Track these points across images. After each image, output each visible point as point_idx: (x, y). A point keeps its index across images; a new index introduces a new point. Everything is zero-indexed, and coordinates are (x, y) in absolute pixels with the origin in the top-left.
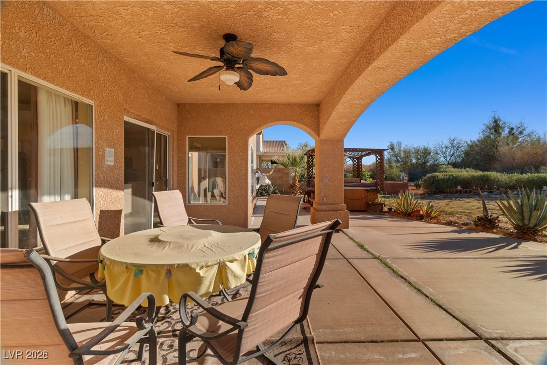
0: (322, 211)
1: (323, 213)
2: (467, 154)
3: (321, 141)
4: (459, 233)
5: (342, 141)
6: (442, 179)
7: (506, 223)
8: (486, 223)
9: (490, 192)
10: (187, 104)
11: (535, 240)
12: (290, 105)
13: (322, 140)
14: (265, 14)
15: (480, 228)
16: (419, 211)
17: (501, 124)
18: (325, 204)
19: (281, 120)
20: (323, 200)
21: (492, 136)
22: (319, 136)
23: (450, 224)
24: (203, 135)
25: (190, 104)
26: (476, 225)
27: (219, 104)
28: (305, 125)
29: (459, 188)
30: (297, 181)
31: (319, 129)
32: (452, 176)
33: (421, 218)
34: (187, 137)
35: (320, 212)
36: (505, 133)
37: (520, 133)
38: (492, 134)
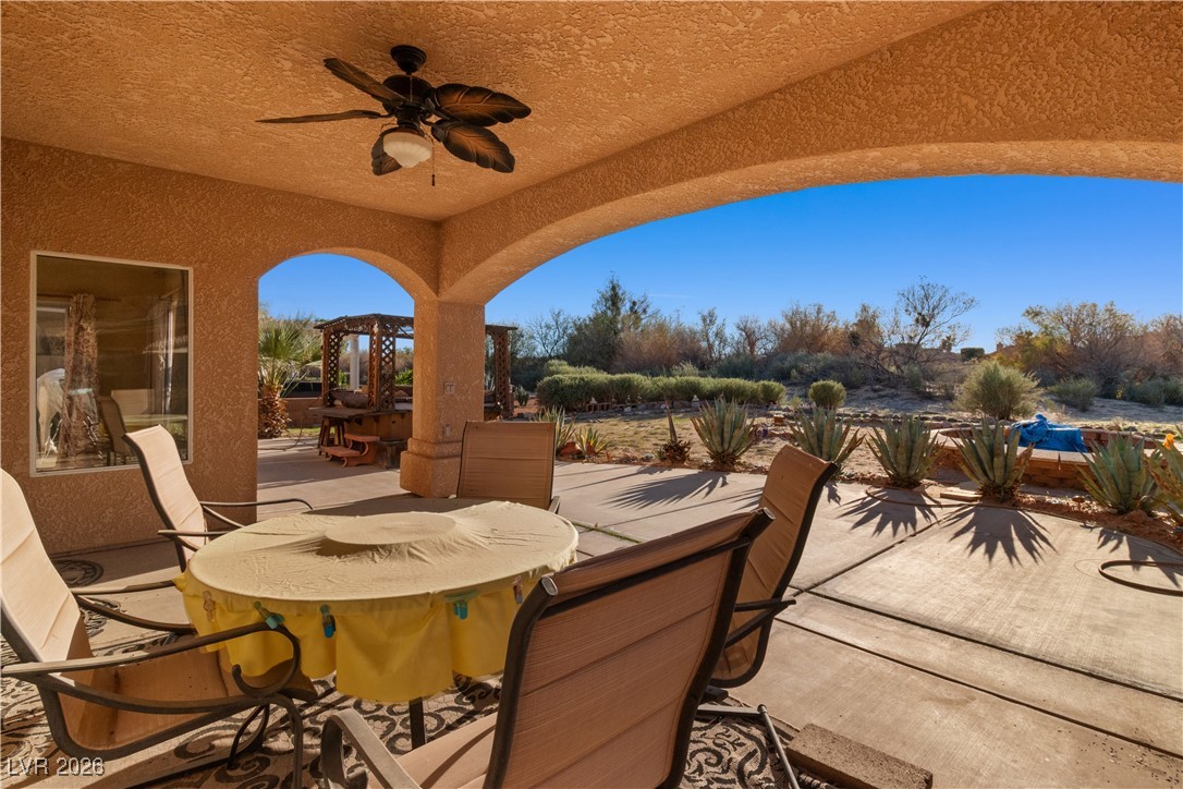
0: (443, 458)
1: (446, 461)
2: (573, 341)
3: (441, 303)
4: (650, 474)
5: (482, 309)
6: (571, 386)
7: (700, 452)
8: (675, 453)
9: (633, 407)
10: (37, 146)
11: (735, 471)
12: (375, 213)
13: (443, 302)
14: (532, 50)
15: (668, 462)
16: (574, 444)
17: (620, 293)
18: (448, 443)
19: (351, 246)
20: (443, 432)
21: (609, 313)
22: (437, 292)
23: (626, 461)
24: (104, 255)
25: (47, 149)
26: (663, 459)
27: (164, 170)
28: (406, 264)
29: (593, 401)
30: (278, 395)
31: (438, 278)
32: (582, 379)
33: (579, 457)
34: (33, 255)
35: (440, 461)
36: (625, 309)
37: (645, 311)
38: (609, 308)
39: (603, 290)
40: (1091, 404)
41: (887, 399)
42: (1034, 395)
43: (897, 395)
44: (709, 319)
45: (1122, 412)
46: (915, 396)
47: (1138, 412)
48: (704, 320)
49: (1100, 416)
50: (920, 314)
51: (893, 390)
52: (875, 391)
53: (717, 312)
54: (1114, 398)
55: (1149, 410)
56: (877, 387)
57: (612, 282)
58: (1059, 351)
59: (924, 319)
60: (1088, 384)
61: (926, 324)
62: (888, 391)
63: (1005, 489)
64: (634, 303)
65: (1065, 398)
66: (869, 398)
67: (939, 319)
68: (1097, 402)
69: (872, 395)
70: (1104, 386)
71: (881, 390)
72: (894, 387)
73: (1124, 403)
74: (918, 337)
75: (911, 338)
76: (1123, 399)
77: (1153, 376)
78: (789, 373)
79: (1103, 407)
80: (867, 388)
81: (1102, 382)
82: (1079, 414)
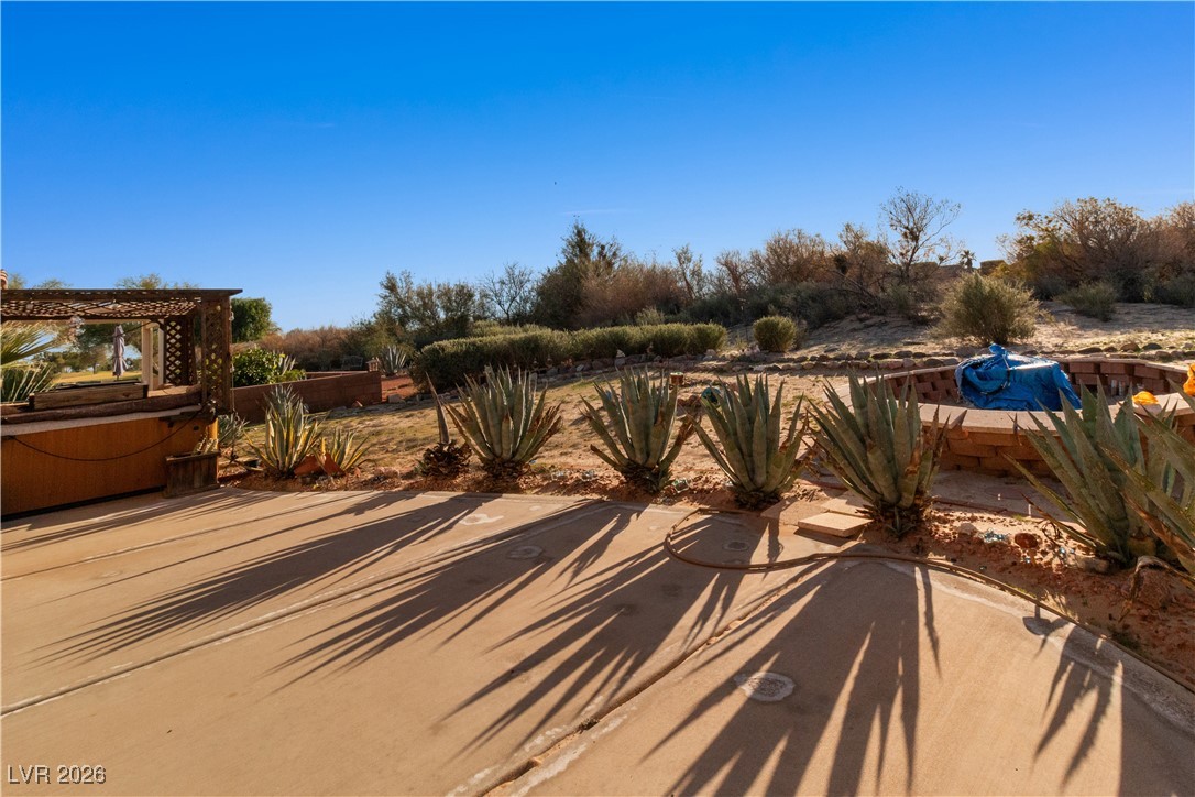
8: (442, 464)
9: (540, 372)
15: (430, 479)
16: (314, 458)
17: (587, 238)
21: (577, 261)
26: (425, 474)
33: (315, 478)
36: (594, 254)
37: (615, 255)
38: (576, 256)
39: (567, 237)
40: (1113, 312)
41: (874, 329)
42: (1030, 309)
43: (886, 323)
44: (683, 257)
45: (1151, 319)
46: (907, 323)
47: (1171, 316)
48: (679, 258)
49: (1124, 326)
50: (907, 228)
51: (881, 318)
52: (861, 320)
53: (691, 248)
54: (1142, 301)
55: (1184, 312)
56: (863, 315)
57: (576, 227)
58: (1067, 253)
59: (912, 233)
60: (1104, 289)
61: (916, 239)
62: (876, 319)
63: (901, 509)
64: (603, 247)
65: (1082, 307)
66: (854, 330)
67: (929, 231)
68: (1118, 307)
69: (857, 325)
70: (1125, 287)
71: (867, 319)
72: (882, 314)
73: (1152, 306)
74: (910, 254)
75: (902, 254)
76: (1152, 301)
77: (1180, 271)
78: (766, 308)
79: (1128, 313)
80: (853, 317)
81: (1122, 283)
82: (1100, 325)
